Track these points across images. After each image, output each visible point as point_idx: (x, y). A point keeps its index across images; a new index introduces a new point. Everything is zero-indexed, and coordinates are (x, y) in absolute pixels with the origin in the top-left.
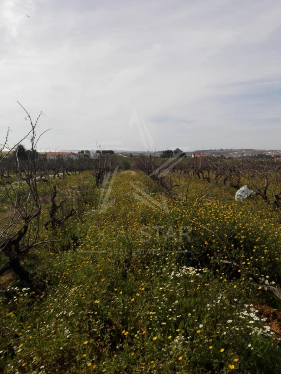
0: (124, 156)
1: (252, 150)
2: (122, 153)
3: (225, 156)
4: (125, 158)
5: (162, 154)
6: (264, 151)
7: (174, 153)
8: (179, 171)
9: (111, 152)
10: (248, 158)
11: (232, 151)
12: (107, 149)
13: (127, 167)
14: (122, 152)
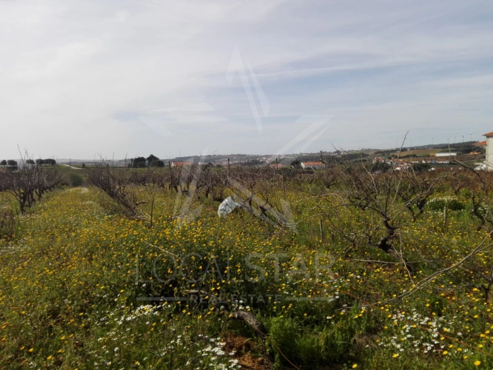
0: (72, 167)
1: (245, 155)
2: (70, 163)
3: (213, 163)
4: (73, 170)
5: (130, 162)
6: (258, 156)
7: (147, 162)
8: (152, 184)
9: (52, 162)
10: (240, 166)
11: (220, 157)
12: (44, 158)
13: (77, 182)
14: (69, 161)
